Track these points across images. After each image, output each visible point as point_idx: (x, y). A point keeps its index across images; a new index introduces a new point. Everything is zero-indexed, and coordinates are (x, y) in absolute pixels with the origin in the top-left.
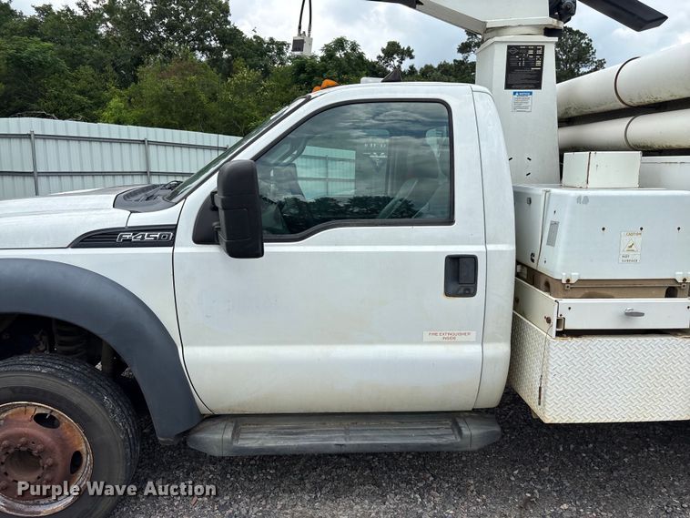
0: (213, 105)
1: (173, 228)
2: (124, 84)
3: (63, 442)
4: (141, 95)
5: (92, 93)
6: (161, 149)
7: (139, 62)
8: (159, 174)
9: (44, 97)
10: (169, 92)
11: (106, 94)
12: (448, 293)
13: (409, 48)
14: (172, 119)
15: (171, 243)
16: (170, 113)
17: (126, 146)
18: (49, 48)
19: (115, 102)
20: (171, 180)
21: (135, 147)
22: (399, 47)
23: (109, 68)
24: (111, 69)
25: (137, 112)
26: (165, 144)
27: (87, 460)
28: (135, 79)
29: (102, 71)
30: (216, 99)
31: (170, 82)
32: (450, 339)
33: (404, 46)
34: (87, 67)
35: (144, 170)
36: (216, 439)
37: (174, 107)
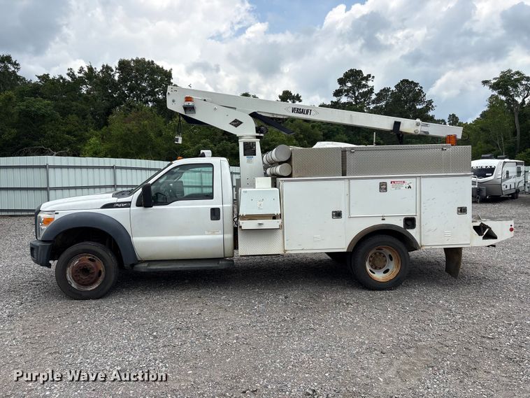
0: (159, 140)
1: (130, 202)
2: (99, 127)
3: (97, 267)
4: (111, 133)
5: (76, 132)
6: (124, 171)
7: (109, 112)
8: (122, 186)
9: (44, 137)
10: (129, 132)
11: (87, 134)
12: (212, 219)
13: (298, 95)
14: (131, 149)
15: (130, 207)
16: (129, 145)
17: (102, 170)
18: (48, 105)
19: (93, 140)
20: (129, 189)
21: (108, 170)
22: (291, 94)
23: (89, 117)
24: (91, 117)
25: (108, 146)
26: (126, 168)
27: (103, 273)
28: (107, 124)
29: (84, 118)
30: (161, 135)
31: (129, 125)
32: (213, 233)
33: (294, 93)
34: (74, 115)
35: (113, 184)
37: (132, 142)
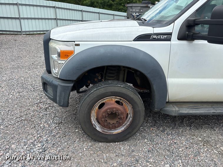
1: (171, 34)
15: (169, 40)
36: (174, 110)
